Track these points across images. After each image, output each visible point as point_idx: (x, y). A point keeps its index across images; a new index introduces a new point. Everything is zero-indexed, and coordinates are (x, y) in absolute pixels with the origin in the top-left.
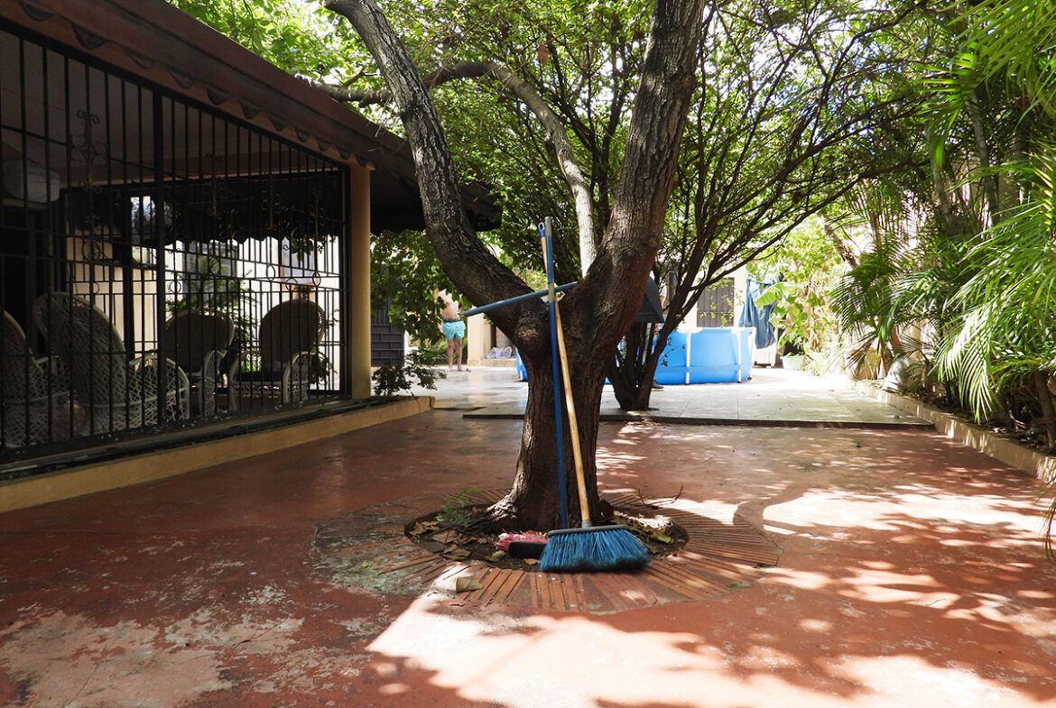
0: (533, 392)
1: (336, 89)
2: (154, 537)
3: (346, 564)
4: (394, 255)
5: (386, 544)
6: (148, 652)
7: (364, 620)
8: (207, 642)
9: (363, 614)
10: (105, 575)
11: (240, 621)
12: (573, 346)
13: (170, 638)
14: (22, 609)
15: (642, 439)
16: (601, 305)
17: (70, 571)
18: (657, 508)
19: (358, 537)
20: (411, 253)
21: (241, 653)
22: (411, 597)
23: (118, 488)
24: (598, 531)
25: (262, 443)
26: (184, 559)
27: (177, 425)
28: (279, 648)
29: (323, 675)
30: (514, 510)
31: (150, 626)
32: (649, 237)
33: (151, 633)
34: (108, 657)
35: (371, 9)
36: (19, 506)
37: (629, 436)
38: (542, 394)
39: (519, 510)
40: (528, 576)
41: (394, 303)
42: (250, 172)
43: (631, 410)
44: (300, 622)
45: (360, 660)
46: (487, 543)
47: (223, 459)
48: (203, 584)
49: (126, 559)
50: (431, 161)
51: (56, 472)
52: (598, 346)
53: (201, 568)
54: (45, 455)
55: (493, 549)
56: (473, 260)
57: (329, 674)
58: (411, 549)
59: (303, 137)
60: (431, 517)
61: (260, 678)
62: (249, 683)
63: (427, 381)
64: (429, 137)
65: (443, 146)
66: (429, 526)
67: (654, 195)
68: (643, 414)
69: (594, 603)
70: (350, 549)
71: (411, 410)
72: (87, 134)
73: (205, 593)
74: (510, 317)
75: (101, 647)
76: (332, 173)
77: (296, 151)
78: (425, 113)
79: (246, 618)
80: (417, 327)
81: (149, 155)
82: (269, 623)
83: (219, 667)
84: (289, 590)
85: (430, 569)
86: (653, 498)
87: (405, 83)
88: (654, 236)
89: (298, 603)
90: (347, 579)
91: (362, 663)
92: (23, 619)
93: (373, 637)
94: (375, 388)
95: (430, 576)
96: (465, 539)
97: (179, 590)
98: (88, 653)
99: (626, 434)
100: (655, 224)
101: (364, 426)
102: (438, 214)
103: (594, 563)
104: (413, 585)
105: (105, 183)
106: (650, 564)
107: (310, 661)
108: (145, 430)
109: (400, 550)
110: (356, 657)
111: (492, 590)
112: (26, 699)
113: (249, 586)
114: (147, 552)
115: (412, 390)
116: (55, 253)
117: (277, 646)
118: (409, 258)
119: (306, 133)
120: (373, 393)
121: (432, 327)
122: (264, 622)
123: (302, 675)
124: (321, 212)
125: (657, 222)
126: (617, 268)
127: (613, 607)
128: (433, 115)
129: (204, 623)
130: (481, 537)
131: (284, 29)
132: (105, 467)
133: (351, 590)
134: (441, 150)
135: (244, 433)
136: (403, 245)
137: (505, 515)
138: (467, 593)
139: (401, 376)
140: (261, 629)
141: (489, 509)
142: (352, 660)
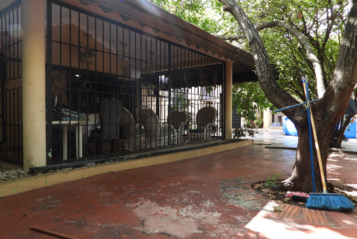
0: (301, 140)
1: (222, 37)
2: (172, 180)
3: (233, 196)
4: (239, 91)
5: (245, 191)
6: (175, 217)
7: (242, 217)
8: (192, 216)
9: (242, 215)
10: (160, 191)
11: (201, 211)
12: (317, 123)
13: (181, 213)
14: (139, 198)
15: (340, 159)
16: (329, 108)
17: (150, 189)
18: (352, 188)
19: (235, 187)
20: (245, 90)
21: (203, 222)
22: (258, 211)
23: (158, 164)
24: (331, 195)
25: (199, 153)
26: (182, 188)
27: (173, 145)
28: (215, 222)
29: (231, 234)
30: (292, 183)
31: (175, 209)
32: (352, 81)
33: (175, 211)
34: (164, 217)
35: (238, 9)
36: (134, 167)
37: (334, 158)
38: (305, 141)
39: (295, 183)
40: (302, 209)
41: (239, 107)
42: (195, 66)
43: (333, 148)
44: (221, 214)
45: (243, 231)
46: (282, 194)
47: (187, 157)
48: (188, 197)
49: (165, 186)
50: (261, 58)
51: (142, 158)
52: (328, 123)
53: (187, 192)
54: (139, 153)
55: (285, 197)
56: (277, 92)
57: (233, 234)
58: (255, 193)
59: (214, 53)
60: (260, 183)
61: (210, 231)
62: (207, 232)
63: (251, 134)
64: (259, 50)
65: (265, 52)
66: (259, 186)
67: (354, 64)
68: (339, 150)
69: (332, 223)
70: (233, 191)
71: (246, 144)
72: (151, 58)
73: (189, 200)
74: (291, 112)
75: (162, 213)
76: (220, 64)
77: (209, 58)
78: (258, 41)
79: (203, 210)
80: (247, 115)
81: (167, 63)
82: (210, 213)
83: (197, 225)
84: (215, 203)
85: (263, 202)
86: (350, 183)
87: (251, 32)
88: (354, 80)
89: (219, 208)
90: (234, 202)
91: (244, 232)
92: (140, 201)
93: (246, 223)
94: (233, 136)
95: (264, 204)
96: (274, 192)
97: (182, 199)
98: (159, 214)
99: (332, 157)
100: (354, 75)
101: (230, 149)
102: (263, 77)
103: (329, 207)
104: (257, 206)
105: (156, 72)
106: (354, 211)
107: (226, 228)
108: (165, 147)
109: (251, 193)
110: (242, 230)
111: (288, 212)
112: (144, 226)
113: (202, 200)
114: (171, 185)
115: (246, 137)
116: (139, 93)
117: (214, 221)
118: (244, 91)
119: (215, 52)
120: (232, 138)
121: (252, 115)
122: (209, 213)
123: (224, 233)
124: (217, 78)
125: (355, 75)
126: (337, 93)
127: (340, 226)
128: (261, 42)
129: (190, 210)
130: (280, 192)
131: (205, 19)
132: (155, 158)
133: (236, 205)
134: (264, 54)
135: (193, 149)
136: (242, 87)
137: (289, 185)
138: (279, 212)
139: (242, 132)
140: (208, 215)
141: (282, 182)
142: (240, 230)
